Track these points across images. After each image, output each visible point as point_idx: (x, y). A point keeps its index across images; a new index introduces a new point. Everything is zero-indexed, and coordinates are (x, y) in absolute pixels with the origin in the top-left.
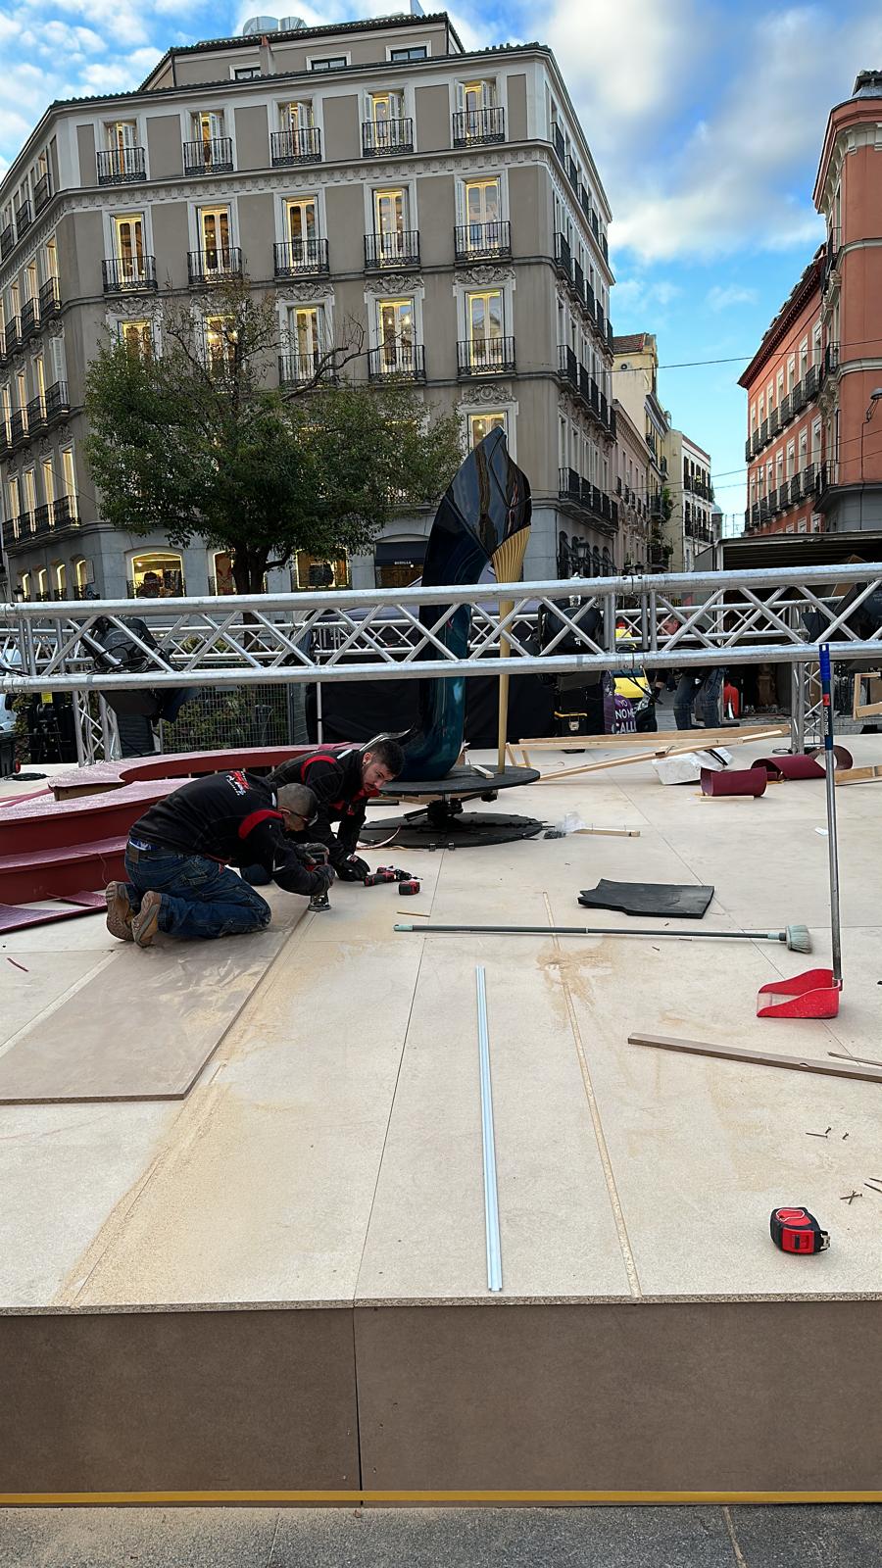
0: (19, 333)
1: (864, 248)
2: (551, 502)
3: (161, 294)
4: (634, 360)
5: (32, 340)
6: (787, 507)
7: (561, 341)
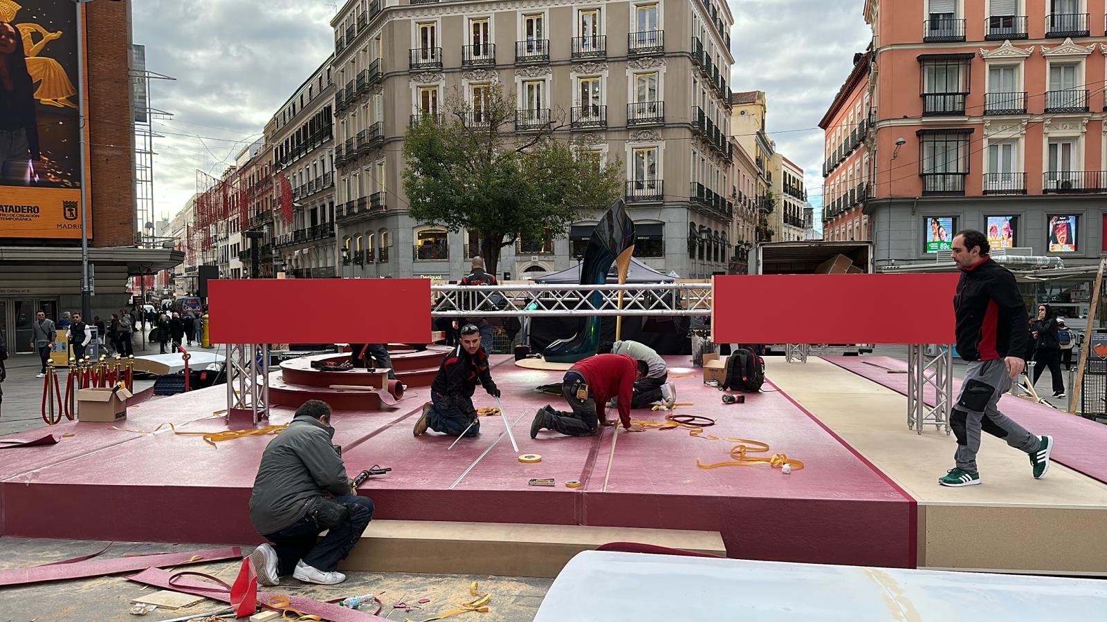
0: (355, 90)
1: (892, 50)
2: (684, 203)
3: (444, 71)
4: (750, 109)
5: (362, 95)
6: (848, 209)
7: (695, 103)
